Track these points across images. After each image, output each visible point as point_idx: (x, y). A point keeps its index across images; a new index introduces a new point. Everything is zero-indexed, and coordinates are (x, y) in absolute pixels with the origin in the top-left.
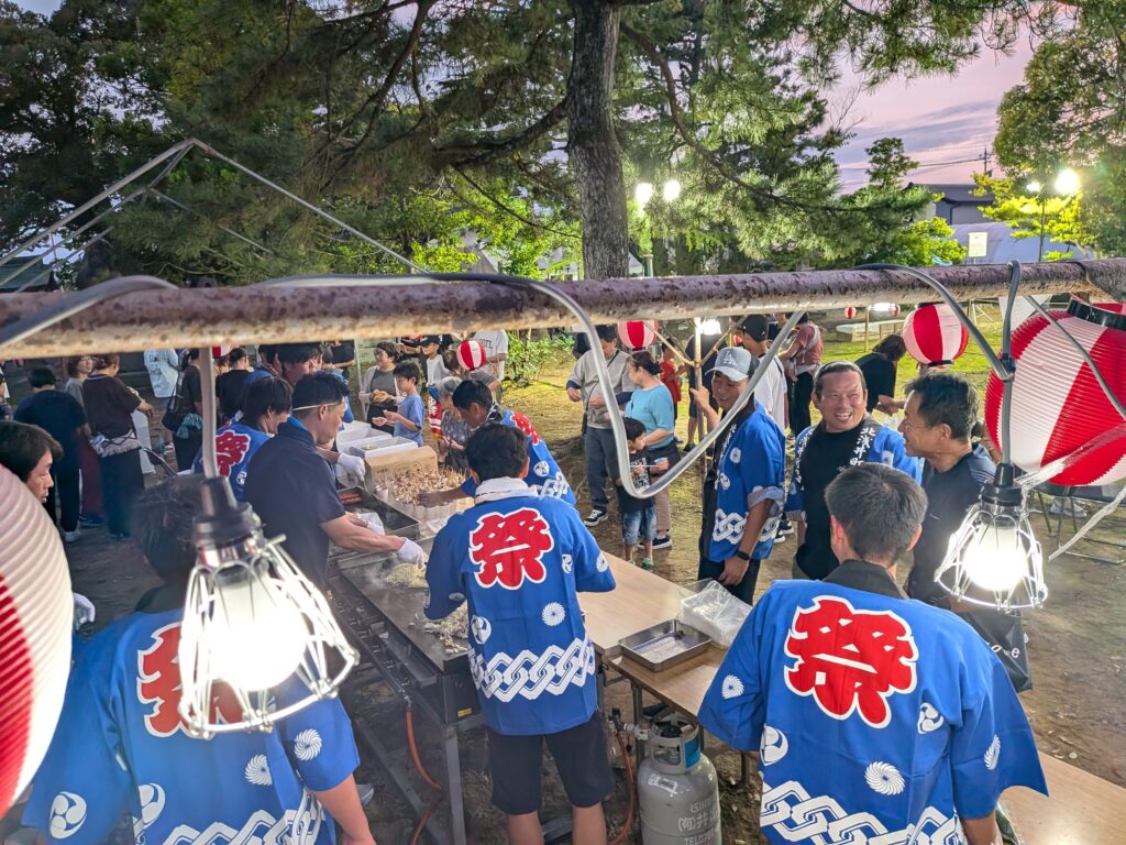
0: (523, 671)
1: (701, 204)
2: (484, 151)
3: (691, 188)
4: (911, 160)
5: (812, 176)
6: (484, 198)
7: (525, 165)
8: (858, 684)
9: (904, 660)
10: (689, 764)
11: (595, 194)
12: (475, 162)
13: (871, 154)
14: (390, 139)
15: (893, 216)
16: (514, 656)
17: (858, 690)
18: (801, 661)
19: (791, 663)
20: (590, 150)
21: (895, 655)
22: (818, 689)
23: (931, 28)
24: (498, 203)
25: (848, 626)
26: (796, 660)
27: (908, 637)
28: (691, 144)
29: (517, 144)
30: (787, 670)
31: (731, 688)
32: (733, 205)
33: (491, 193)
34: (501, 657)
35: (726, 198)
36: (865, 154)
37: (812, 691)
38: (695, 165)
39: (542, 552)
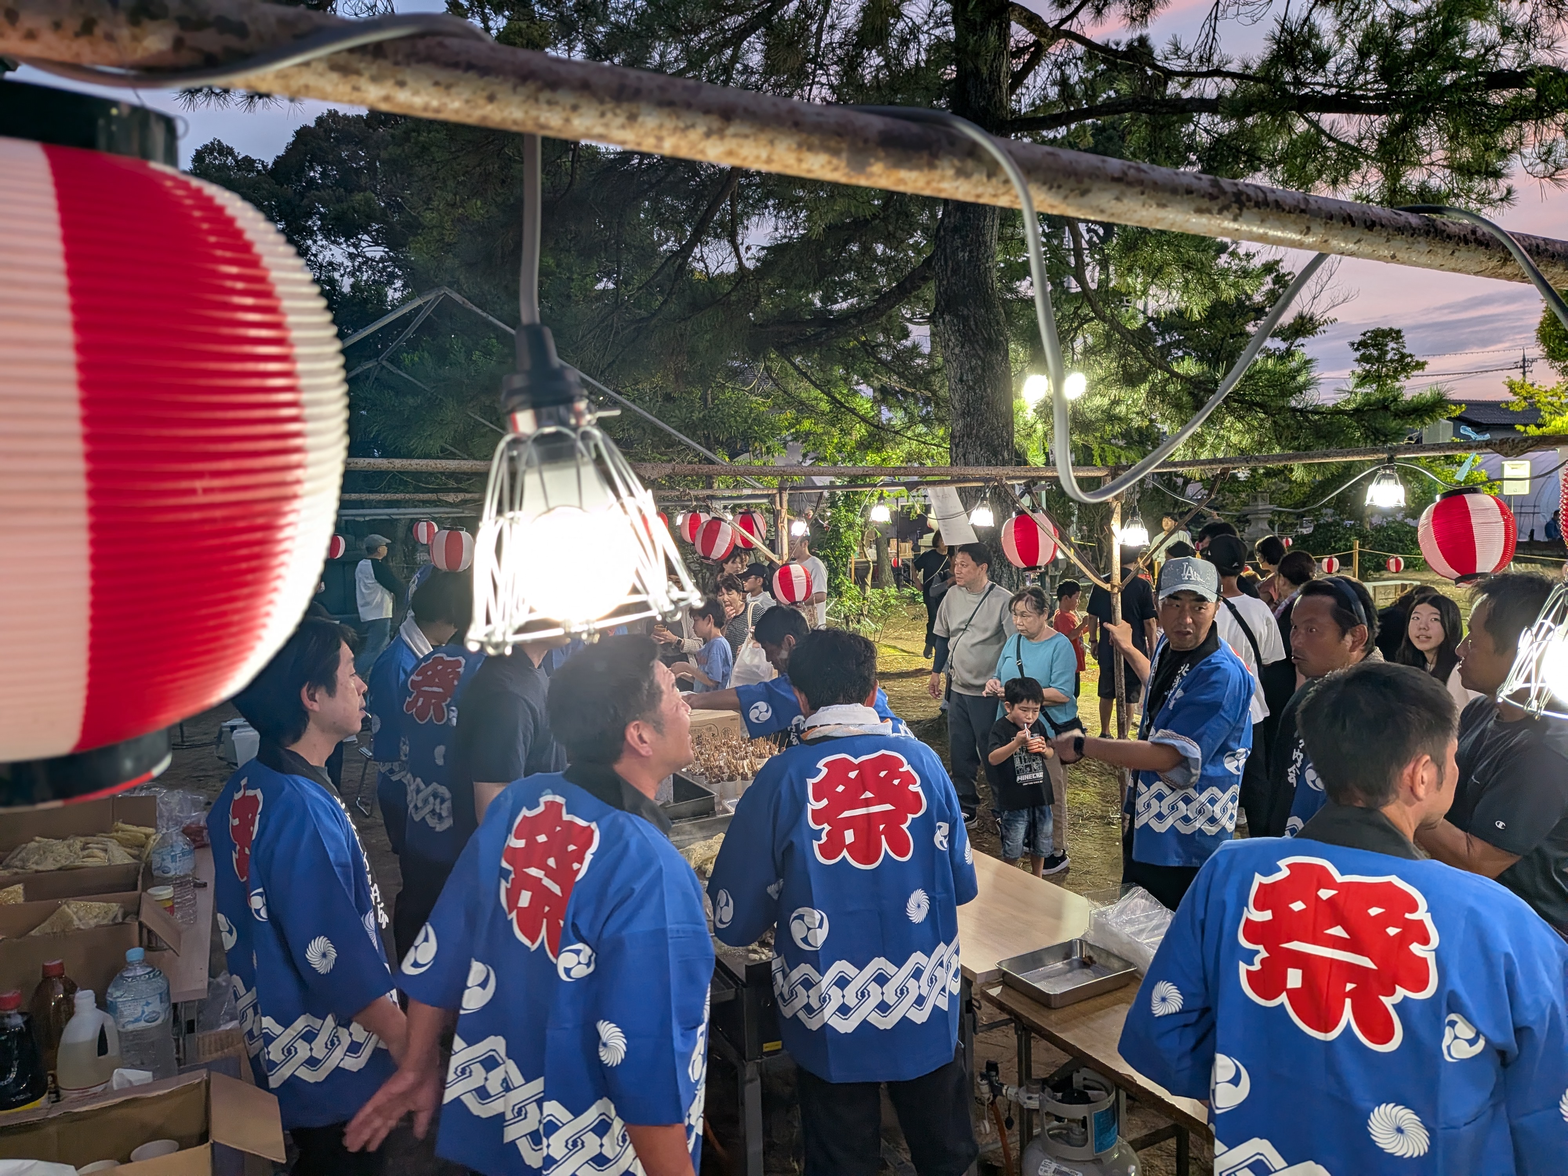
0: (874, 988)
1: (1116, 402)
2: (818, 330)
3: (1103, 380)
4: (1416, 359)
5: (1275, 365)
6: (817, 393)
7: (873, 348)
8: (1350, 986)
9: (1416, 948)
10: (1100, 1147)
11: (969, 377)
12: (805, 345)
13: (1357, 349)
14: (696, 306)
15: (1394, 424)
16: (861, 966)
17: (1350, 994)
18: (1264, 954)
19: (1249, 957)
20: (965, 319)
21: (1403, 940)
22: (1293, 995)
23: (1444, 166)
24: (834, 398)
25: (1330, 899)
26: (1258, 952)
27: (1422, 914)
28: (1103, 319)
29: (864, 318)
30: (1243, 968)
31: (1164, 1000)
32: (1163, 401)
33: (825, 386)
34: (841, 967)
35: (1152, 393)
36: (1350, 349)
37: (1283, 998)
38: (1108, 346)
39: (910, 817)
